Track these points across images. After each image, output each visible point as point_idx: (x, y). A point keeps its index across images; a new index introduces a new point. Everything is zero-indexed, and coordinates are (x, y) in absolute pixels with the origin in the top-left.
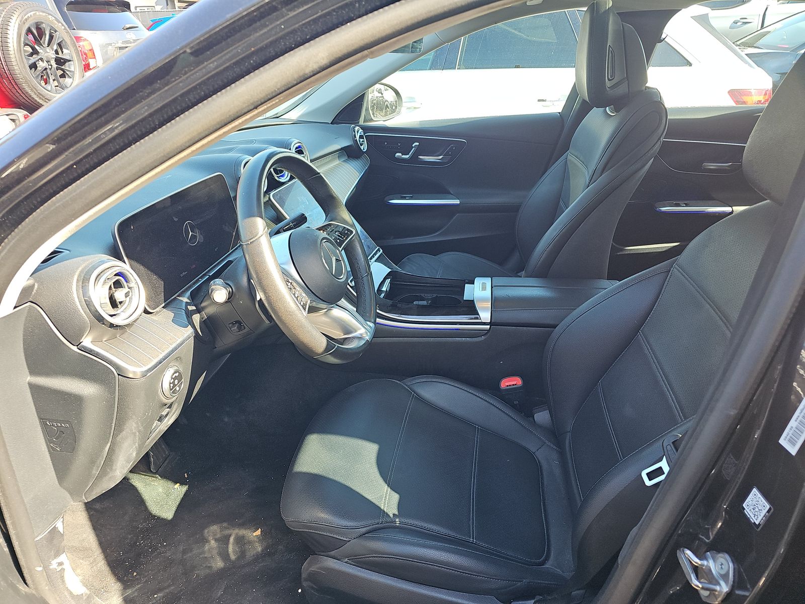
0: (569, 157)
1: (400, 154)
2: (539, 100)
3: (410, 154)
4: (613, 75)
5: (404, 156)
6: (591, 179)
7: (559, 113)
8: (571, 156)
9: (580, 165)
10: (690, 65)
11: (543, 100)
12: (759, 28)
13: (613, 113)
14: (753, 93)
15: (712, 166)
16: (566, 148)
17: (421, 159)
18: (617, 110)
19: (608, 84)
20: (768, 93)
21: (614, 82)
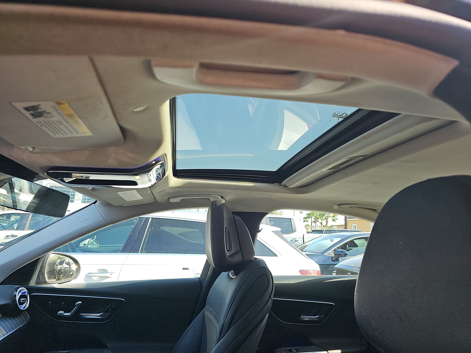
0: (206, 313)
1: (62, 312)
2: (184, 269)
3: (72, 312)
4: (230, 247)
5: (66, 314)
6: (221, 334)
7: (199, 278)
8: (207, 312)
9: (214, 320)
10: (277, 256)
11: (186, 269)
12: (303, 243)
13: (234, 276)
14: (312, 273)
15: (306, 318)
16: (203, 305)
17: (82, 316)
18: (236, 274)
19: (228, 254)
20: (319, 273)
21: (232, 252)
